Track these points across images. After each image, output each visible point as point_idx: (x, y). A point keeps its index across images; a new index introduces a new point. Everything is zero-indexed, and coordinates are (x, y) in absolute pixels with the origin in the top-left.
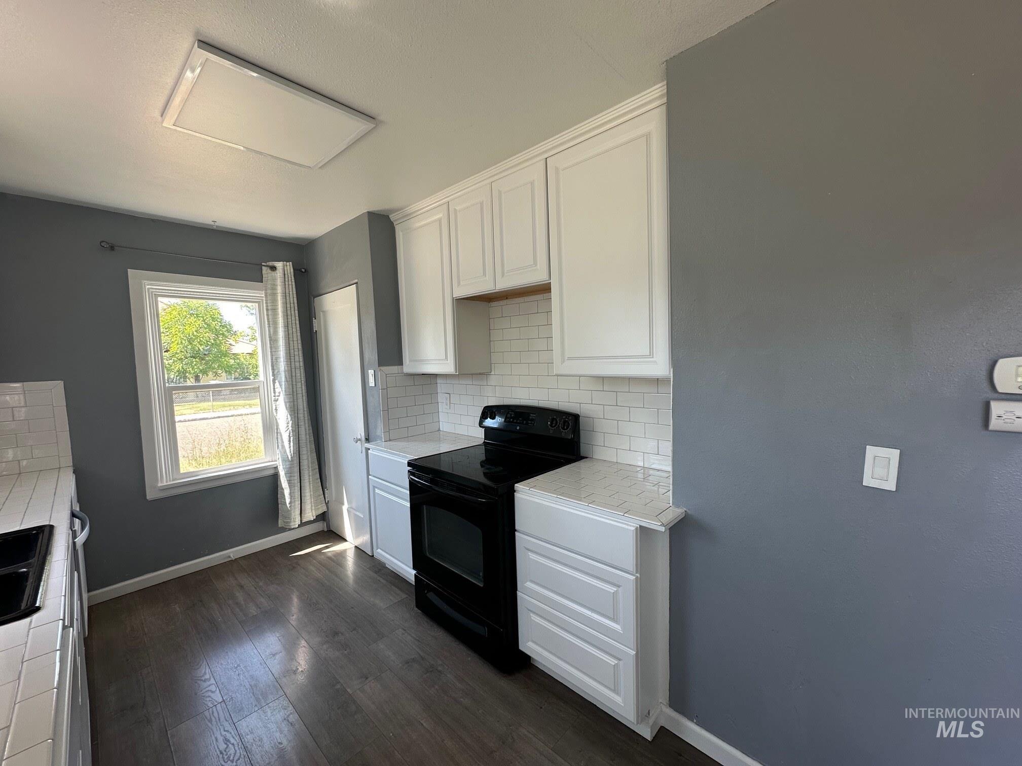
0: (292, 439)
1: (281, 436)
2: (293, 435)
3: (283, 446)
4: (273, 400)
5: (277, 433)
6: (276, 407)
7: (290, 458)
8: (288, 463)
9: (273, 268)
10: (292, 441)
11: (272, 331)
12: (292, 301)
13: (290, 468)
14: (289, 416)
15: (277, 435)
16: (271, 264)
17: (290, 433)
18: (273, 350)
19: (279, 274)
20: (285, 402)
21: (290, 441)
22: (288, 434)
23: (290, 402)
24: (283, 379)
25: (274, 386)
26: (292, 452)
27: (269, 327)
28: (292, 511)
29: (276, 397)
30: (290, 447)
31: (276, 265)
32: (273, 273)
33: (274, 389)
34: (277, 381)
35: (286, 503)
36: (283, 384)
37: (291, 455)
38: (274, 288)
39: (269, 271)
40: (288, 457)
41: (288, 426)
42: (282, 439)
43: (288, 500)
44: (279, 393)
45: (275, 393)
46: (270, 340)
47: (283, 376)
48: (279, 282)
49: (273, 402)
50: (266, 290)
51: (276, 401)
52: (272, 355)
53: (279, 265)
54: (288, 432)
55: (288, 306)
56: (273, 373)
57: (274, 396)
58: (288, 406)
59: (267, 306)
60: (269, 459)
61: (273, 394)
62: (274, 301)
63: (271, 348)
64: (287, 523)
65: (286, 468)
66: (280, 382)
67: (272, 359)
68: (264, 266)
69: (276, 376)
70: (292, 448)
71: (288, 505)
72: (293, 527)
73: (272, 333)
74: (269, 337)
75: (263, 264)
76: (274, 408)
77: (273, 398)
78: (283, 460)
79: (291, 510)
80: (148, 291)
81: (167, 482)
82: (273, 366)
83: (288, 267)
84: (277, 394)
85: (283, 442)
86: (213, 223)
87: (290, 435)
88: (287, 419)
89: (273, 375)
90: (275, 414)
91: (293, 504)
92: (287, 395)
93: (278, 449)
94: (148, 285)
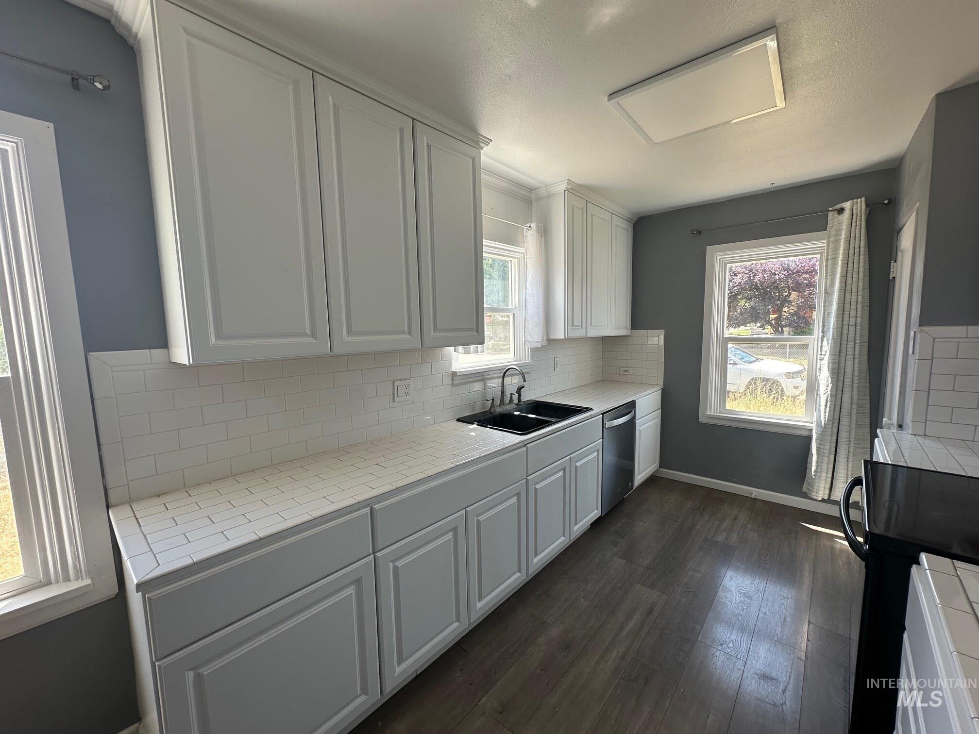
0: (828, 405)
1: (820, 398)
2: (831, 401)
3: (819, 410)
4: (819, 358)
5: (817, 394)
6: (820, 367)
7: (823, 424)
8: (820, 429)
9: (841, 211)
10: (828, 407)
11: (828, 283)
12: (857, 245)
13: (822, 435)
14: (830, 379)
15: (817, 396)
16: (838, 206)
17: (828, 397)
18: (827, 304)
19: (846, 215)
20: (829, 363)
21: (826, 406)
22: (826, 398)
23: (834, 363)
24: (831, 336)
25: (822, 344)
26: (827, 418)
27: (826, 279)
28: (816, 481)
29: (822, 356)
30: (825, 412)
31: (843, 206)
32: (841, 217)
33: (822, 346)
34: (825, 339)
35: (811, 469)
36: (830, 341)
37: (825, 421)
38: (838, 234)
39: (836, 215)
40: (821, 423)
41: (826, 389)
42: (820, 402)
43: (814, 468)
44: (826, 352)
45: (821, 351)
46: (825, 293)
47: (830, 334)
48: (844, 227)
49: (818, 361)
50: (829, 238)
51: (822, 360)
52: (825, 311)
53: (847, 205)
54: (826, 395)
55: (851, 251)
56: (823, 329)
57: (821, 355)
58: (830, 367)
59: (827, 256)
60: (808, 419)
61: (819, 353)
62: (836, 249)
63: (825, 302)
64: (809, 490)
65: (818, 434)
66: (828, 340)
67: (824, 315)
68: (830, 211)
69: (825, 333)
70: (827, 414)
71: (813, 473)
72: (814, 497)
73: (828, 286)
74: (825, 290)
75: (830, 209)
76: (818, 367)
77: (819, 356)
78: (817, 425)
79: (814, 479)
80: (720, 261)
81: (714, 412)
82: (823, 322)
83: (859, 204)
84: (823, 353)
85: (820, 405)
86: (771, 186)
87: (827, 399)
88: (828, 381)
89: (823, 332)
90: (818, 374)
91: (818, 474)
92: (831, 354)
93: (815, 411)
94: (719, 256)
